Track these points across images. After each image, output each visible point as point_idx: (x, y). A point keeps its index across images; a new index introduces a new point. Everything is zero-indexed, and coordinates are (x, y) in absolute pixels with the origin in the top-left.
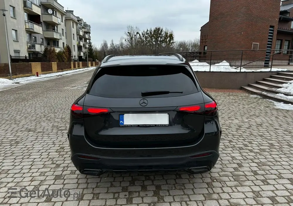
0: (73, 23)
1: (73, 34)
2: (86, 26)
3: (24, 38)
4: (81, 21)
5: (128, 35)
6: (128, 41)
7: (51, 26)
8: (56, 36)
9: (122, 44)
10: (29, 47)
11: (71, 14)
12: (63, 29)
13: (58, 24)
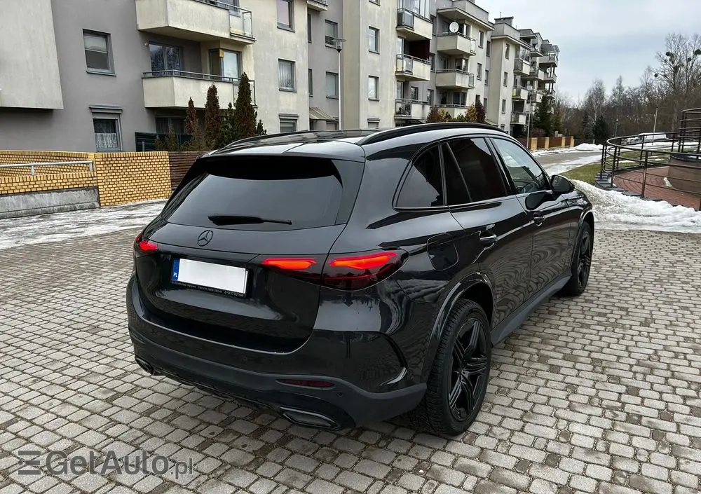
0: (508, 46)
1: (506, 73)
2: (546, 48)
3: (391, 91)
4: (534, 38)
5: (666, 61)
6: (665, 76)
7: (453, 60)
8: (460, 81)
9: (647, 88)
10: (398, 110)
11: (505, 25)
12: (480, 65)
13: (468, 55)
